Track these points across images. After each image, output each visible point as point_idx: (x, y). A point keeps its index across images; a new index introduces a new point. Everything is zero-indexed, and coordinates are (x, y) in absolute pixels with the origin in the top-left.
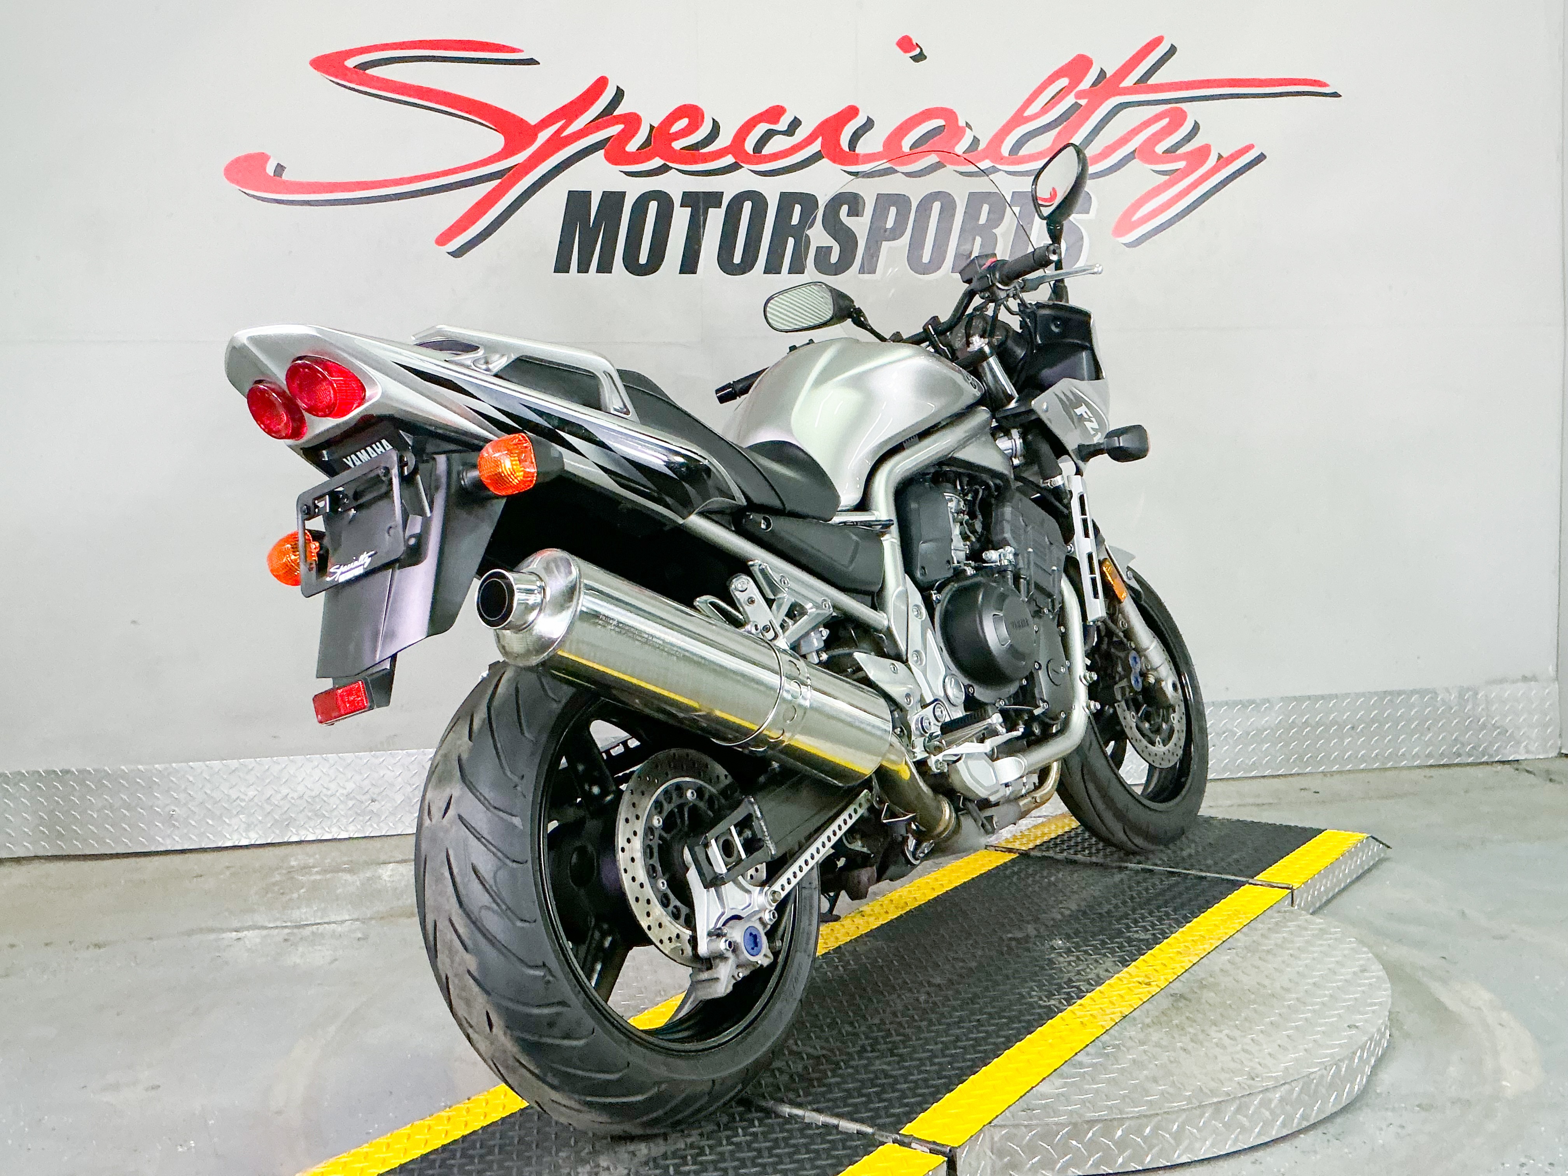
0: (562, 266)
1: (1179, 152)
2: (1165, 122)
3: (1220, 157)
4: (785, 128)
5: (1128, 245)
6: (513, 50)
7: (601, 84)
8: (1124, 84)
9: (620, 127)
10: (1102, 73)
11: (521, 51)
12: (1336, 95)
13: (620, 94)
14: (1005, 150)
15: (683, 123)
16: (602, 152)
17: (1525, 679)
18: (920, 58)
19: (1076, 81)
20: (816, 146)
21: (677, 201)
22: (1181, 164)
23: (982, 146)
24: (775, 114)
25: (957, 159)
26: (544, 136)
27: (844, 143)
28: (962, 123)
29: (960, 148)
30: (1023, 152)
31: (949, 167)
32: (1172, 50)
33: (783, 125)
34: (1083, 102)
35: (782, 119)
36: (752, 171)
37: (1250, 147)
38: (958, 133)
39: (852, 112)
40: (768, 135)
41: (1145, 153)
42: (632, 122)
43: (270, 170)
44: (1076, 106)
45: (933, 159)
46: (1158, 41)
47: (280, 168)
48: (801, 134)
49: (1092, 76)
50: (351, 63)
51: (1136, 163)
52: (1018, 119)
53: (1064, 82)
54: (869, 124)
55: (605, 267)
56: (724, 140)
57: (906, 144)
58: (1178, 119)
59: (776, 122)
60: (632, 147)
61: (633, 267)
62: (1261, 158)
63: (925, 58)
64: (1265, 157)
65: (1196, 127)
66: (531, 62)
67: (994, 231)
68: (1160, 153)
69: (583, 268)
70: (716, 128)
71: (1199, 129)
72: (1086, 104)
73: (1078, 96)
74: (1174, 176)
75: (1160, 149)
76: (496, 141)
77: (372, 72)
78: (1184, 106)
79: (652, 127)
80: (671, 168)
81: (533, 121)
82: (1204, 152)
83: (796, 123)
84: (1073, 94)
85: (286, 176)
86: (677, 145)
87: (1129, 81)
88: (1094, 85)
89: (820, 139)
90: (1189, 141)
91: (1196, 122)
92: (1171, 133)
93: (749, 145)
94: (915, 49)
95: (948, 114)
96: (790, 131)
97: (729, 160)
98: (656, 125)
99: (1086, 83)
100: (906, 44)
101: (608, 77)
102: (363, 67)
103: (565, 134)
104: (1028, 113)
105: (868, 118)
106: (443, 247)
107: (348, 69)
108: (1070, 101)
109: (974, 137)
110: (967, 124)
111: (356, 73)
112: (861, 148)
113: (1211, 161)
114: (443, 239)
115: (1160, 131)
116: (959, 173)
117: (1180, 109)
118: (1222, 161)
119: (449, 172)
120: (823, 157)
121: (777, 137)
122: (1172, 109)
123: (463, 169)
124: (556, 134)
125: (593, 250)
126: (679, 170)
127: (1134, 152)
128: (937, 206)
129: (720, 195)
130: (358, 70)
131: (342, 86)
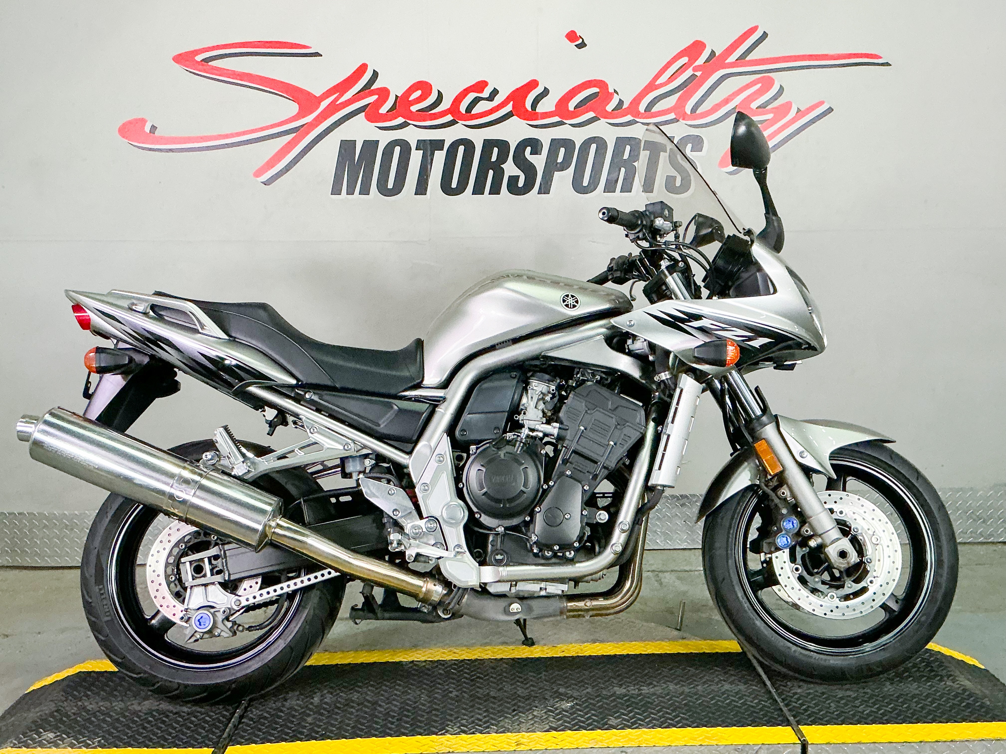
0: (336, 191)
1: (769, 107)
2: (759, 86)
3: (799, 110)
4: (487, 96)
5: (730, 173)
6: (305, 47)
7: (363, 68)
8: (728, 60)
9: (375, 97)
10: (713, 53)
11: (310, 47)
12: (888, 64)
13: (375, 75)
14: (642, 108)
15: (418, 93)
18: (582, 45)
19: (693, 59)
22: (770, 116)
23: (625, 106)
24: (480, 86)
25: (607, 115)
26: (324, 104)
27: (528, 105)
28: (611, 90)
29: (610, 108)
30: (655, 109)
31: (603, 120)
32: (765, 35)
33: (486, 93)
34: (698, 74)
35: (485, 89)
36: (465, 125)
37: (822, 103)
38: (609, 97)
39: (533, 84)
40: (476, 101)
42: (384, 93)
43: (147, 129)
44: (694, 76)
45: (591, 115)
46: (755, 29)
47: (154, 128)
48: (498, 99)
49: (705, 55)
50: (199, 58)
52: (651, 87)
53: (685, 60)
54: (546, 92)
55: (365, 191)
56: (445, 105)
57: (571, 106)
58: (768, 84)
59: (482, 91)
60: (384, 110)
61: (384, 191)
62: (830, 110)
63: (585, 45)
64: (833, 110)
65: (781, 89)
66: (317, 54)
67: (634, 164)
68: (755, 108)
69: (350, 192)
70: (440, 96)
71: (783, 91)
72: (701, 76)
73: (695, 69)
74: (764, 125)
75: (754, 105)
76: (293, 108)
77: (212, 63)
78: (771, 75)
79: (397, 97)
80: (410, 124)
82: (787, 106)
83: (495, 92)
84: (692, 68)
85: (157, 133)
86: (414, 108)
87: (732, 59)
88: (707, 61)
89: (512, 103)
90: (776, 99)
91: (781, 86)
92: (762, 95)
93: (463, 108)
94: (578, 40)
95: (602, 84)
96: (491, 98)
97: (449, 118)
98: (399, 95)
99: (701, 61)
100: (572, 36)
101: (367, 63)
102: (206, 60)
103: (338, 103)
104: (658, 82)
105: (545, 88)
106: (258, 179)
107: (197, 62)
108: (689, 73)
109: (620, 100)
110: (615, 91)
111: (203, 65)
112: (541, 108)
113: (793, 113)
114: (258, 173)
115: (755, 93)
116: (610, 124)
117: (769, 77)
118: (800, 113)
119: (262, 129)
120: (513, 115)
121: (482, 102)
122: (763, 77)
123: (272, 127)
124: (333, 103)
125: (357, 180)
126: (415, 125)
127: (735, 108)
128: (593, 147)
129: (443, 141)
130: (203, 63)
131: (194, 73)
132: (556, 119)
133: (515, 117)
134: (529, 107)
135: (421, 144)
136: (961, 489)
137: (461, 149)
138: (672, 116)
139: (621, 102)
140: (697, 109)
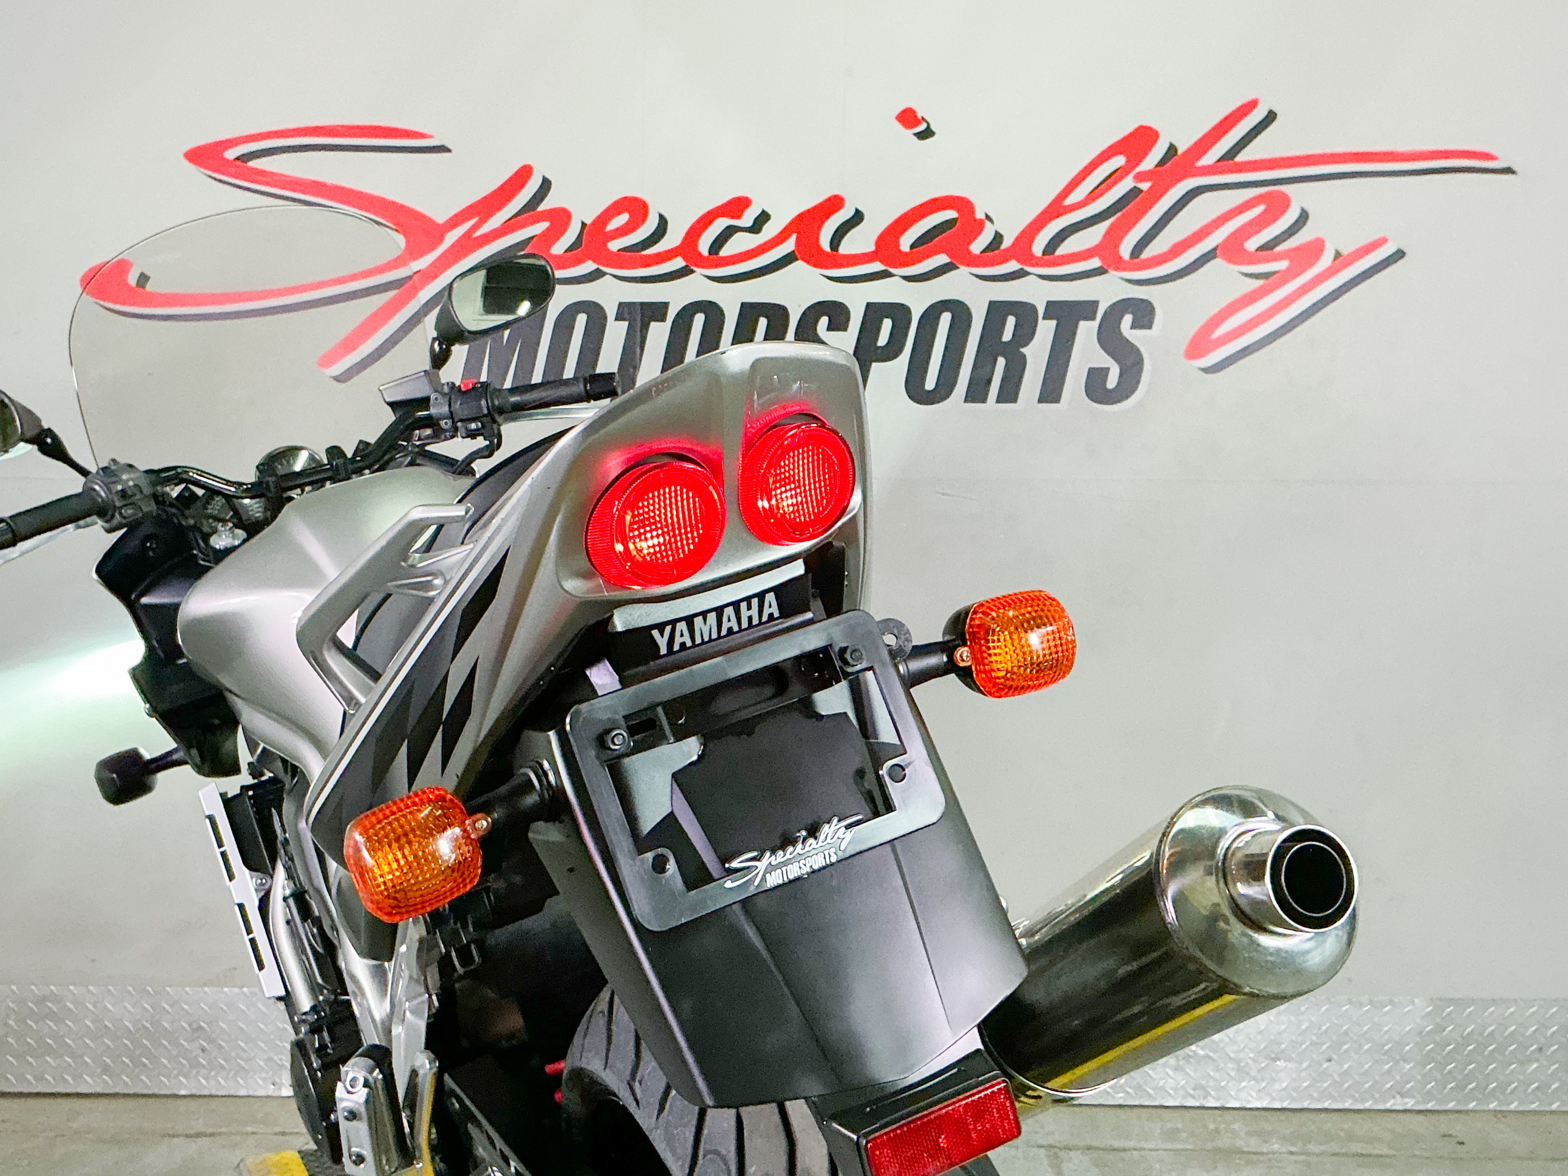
1: (1280, 248)
2: (1259, 209)
3: (1338, 255)
4: (750, 224)
5: (1206, 370)
6: (422, 136)
7: (523, 174)
8: (1201, 162)
9: (545, 225)
10: (1172, 149)
11: (430, 137)
12: (1509, 171)
13: (546, 185)
14: (1038, 248)
15: (621, 219)
18: (926, 134)
19: (1134, 159)
20: (789, 245)
21: (611, 312)
22: (1282, 265)
23: (1007, 243)
24: (737, 206)
25: (972, 261)
26: (452, 237)
27: (825, 242)
28: (979, 215)
29: (977, 247)
30: (1061, 251)
31: (963, 271)
32: (1271, 117)
33: (747, 219)
34: (1145, 186)
35: (746, 212)
36: (707, 277)
37: (1382, 242)
38: (977, 227)
39: (834, 203)
40: (728, 233)
41: (1232, 250)
42: (560, 218)
43: (132, 280)
44: (1134, 192)
45: (942, 259)
46: (1252, 105)
47: (143, 279)
48: (770, 231)
49: (1157, 152)
50: (231, 154)
51: (1218, 263)
52: (1055, 209)
53: (1119, 161)
54: (858, 218)
56: (672, 239)
57: (906, 242)
58: (1277, 206)
59: (739, 217)
60: (559, 248)
62: (1399, 255)
63: (933, 134)
65: (1304, 217)
66: (442, 149)
67: (1022, 350)
68: (1253, 250)
70: (663, 223)
71: (1308, 219)
72: (1150, 190)
73: (1140, 177)
74: (1271, 280)
75: (1252, 245)
76: (396, 244)
77: (253, 164)
78: (1284, 188)
79: (584, 225)
80: (604, 274)
81: (440, 217)
82: (1315, 248)
83: (763, 218)
84: (1131, 176)
85: (150, 287)
86: (614, 246)
87: (1209, 159)
88: (1162, 163)
89: (794, 237)
90: (1293, 234)
91: (1303, 210)
92: (1266, 225)
93: (704, 245)
94: (919, 124)
95: (962, 205)
96: (756, 227)
97: (678, 263)
98: (588, 222)
99: (1149, 163)
100: (908, 118)
101: (533, 165)
102: (244, 158)
104: (1069, 201)
105: (857, 210)
106: (325, 371)
107: (227, 161)
108: (1127, 184)
109: (996, 232)
110: (988, 217)
111: (236, 166)
112: (847, 247)
113: (1326, 260)
114: (327, 360)
115: (1251, 223)
116: (977, 276)
117: (1280, 193)
118: (1341, 261)
119: (338, 280)
120: (797, 259)
121: (739, 235)
122: (1269, 193)
123: (354, 277)
124: (468, 234)
125: (506, 372)
126: (614, 276)
127: (1215, 249)
128: (946, 318)
129: (666, 305)
130: (238, 163)
131: (220, 181)
132: (876, 266)
133: (800, 264)
134: (825, 244)
135: (625, 311)
137: (699, 320)
138: (1095, 263)
139: (998, 238)
140: (1141, 251)
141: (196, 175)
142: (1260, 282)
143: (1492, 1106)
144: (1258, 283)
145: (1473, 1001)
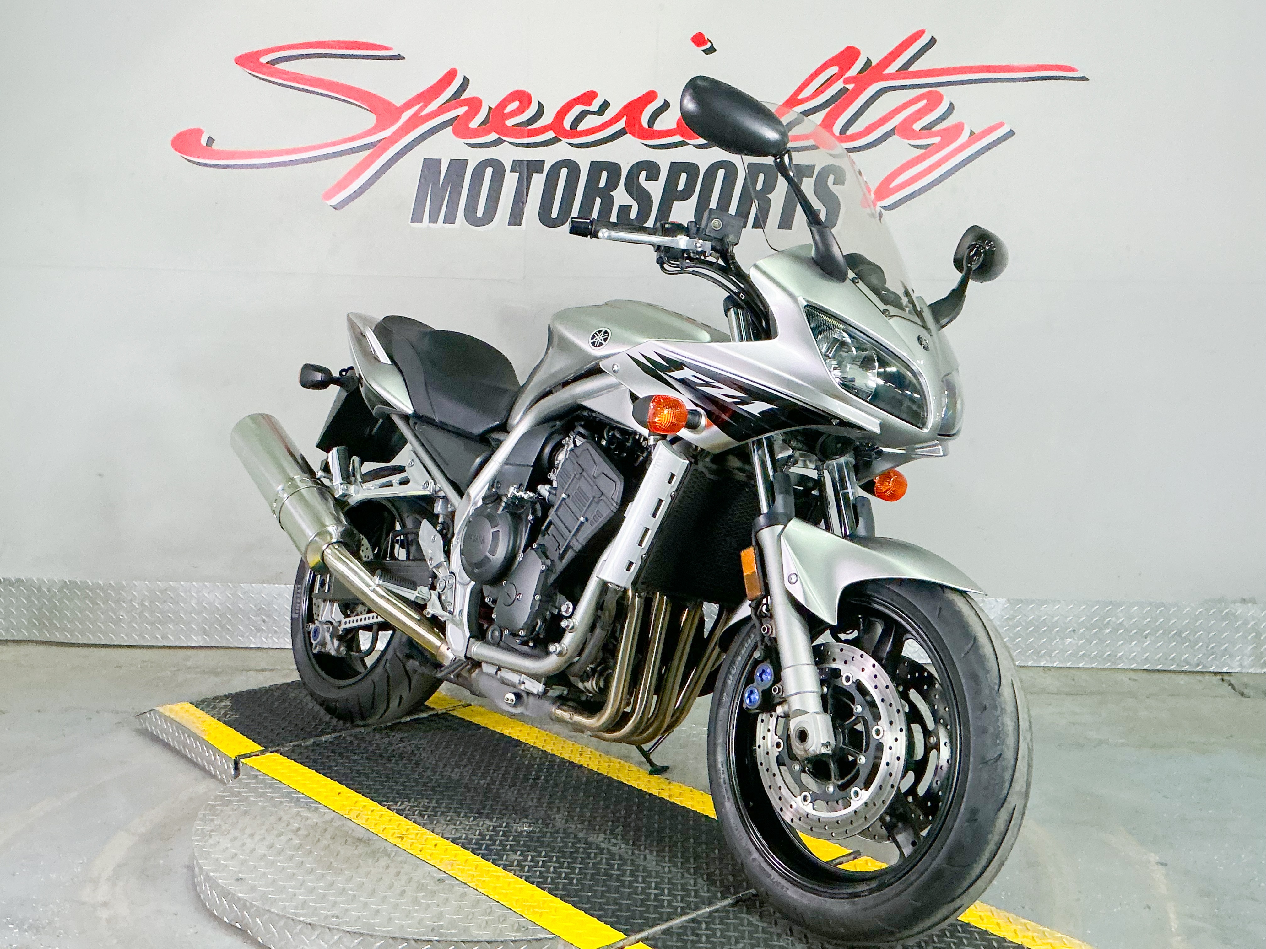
0: (417, 218)
1: (936, 129)
2: (924, 102)
3: (972, 133)
4: (597, 109)
5: (886, 208)
6: (386, 48)
7: (451, 75)
8: (887, 71)
9: (465, 109)
10: (869, 62)
11: (391, 49)
12: (1084, 79)
13: (466, 81)
15: (515, 105)
16: (451, 127)
17: (1243, 601)
18: (711, 50)
19: (844, 69)
20: (622, 124)
22: (937, 140)
24: (589, 97)
26: (406, 116)
27: (645, 121)
32: (933, 42)
33: (595, 107)
34: (850, 87)
35: (594, 102)
36: (569, 144)
37: (1001, 125)
39: (650, 96)
40: (583, 115)
41: (905, 130)
42: (475, 104)
43: (204, 142)
44: (844, 90)
46: (921, 33)
47: (211, 141)
48: (610, 113)
49: (859, 64)
50: (264, 60)
51: (895, 138)
52: (795, 99)
53: (834, 70)
55: (450, 219)
56: (547, 119)
58: (934, 100)
59: (590, 104)
60: (474, 124)
61: (472, 219)
62: (1011, 133)
63: (715, 50)
64: (1014, 133)
65: (951, 107)
66: (398, 57)
67: (768, 196)
68: (918, 130)
69: (433, 220)
70: (541, 108)
71: (954, 109)
72: (853, 89)
73: (846, 81)
74: (929, 150)
75: (917, 126)
76: (370, 119)
77: (279, 66)
78: (939, 89)
79: (490, 108)
80: (503, 141)
81: (399, 103)
82: (958, 128)
83: (605, 105)
84: (842, 80)
85: (215, 146)
86: (510, 122)
88: (862, 71)
89: (625, 118)
90: (944, 119)
91: (951, 104)
92: (927, 113)
93: (567, 124)
94: (706, 44)
96: (601, 112)
97: (550, 135)
98: (493, 107)
99: (853, 71)
100: (699, 40)
101: (457, 68)
102: (272, 62)
103: (422, 114)
105: (665, 101)
106: (327, 202)
107: (262, 64)
108: (839, 85)
111: (267, 68)
112: (659, 125)
113: (964, 137)
114: (329, 195)
115: (919, 111)
117: (937, 92)
118: (974, 137)
119: (334, 144)
120: (627, 133)
121: (590, 116)
122: (929, 92)
123: (344, 141)
124: (416, 114)
125: (441, 206)
126: (510, 143)
127: (894, 128)
128: (721, 173)
129: (543, 162)
130: (269, 65)
131: (257, 77)
132: (677, 138)
133: (628, 136)
134: (645, 124)
135: (517, 165)
136: (1162, 604)
137: (564, 172)
140: (847, 130)
141: (241, 73)
142: (923, 151)
143: (1042, 664)
144: (920, 152)
145: (1033, 601)
